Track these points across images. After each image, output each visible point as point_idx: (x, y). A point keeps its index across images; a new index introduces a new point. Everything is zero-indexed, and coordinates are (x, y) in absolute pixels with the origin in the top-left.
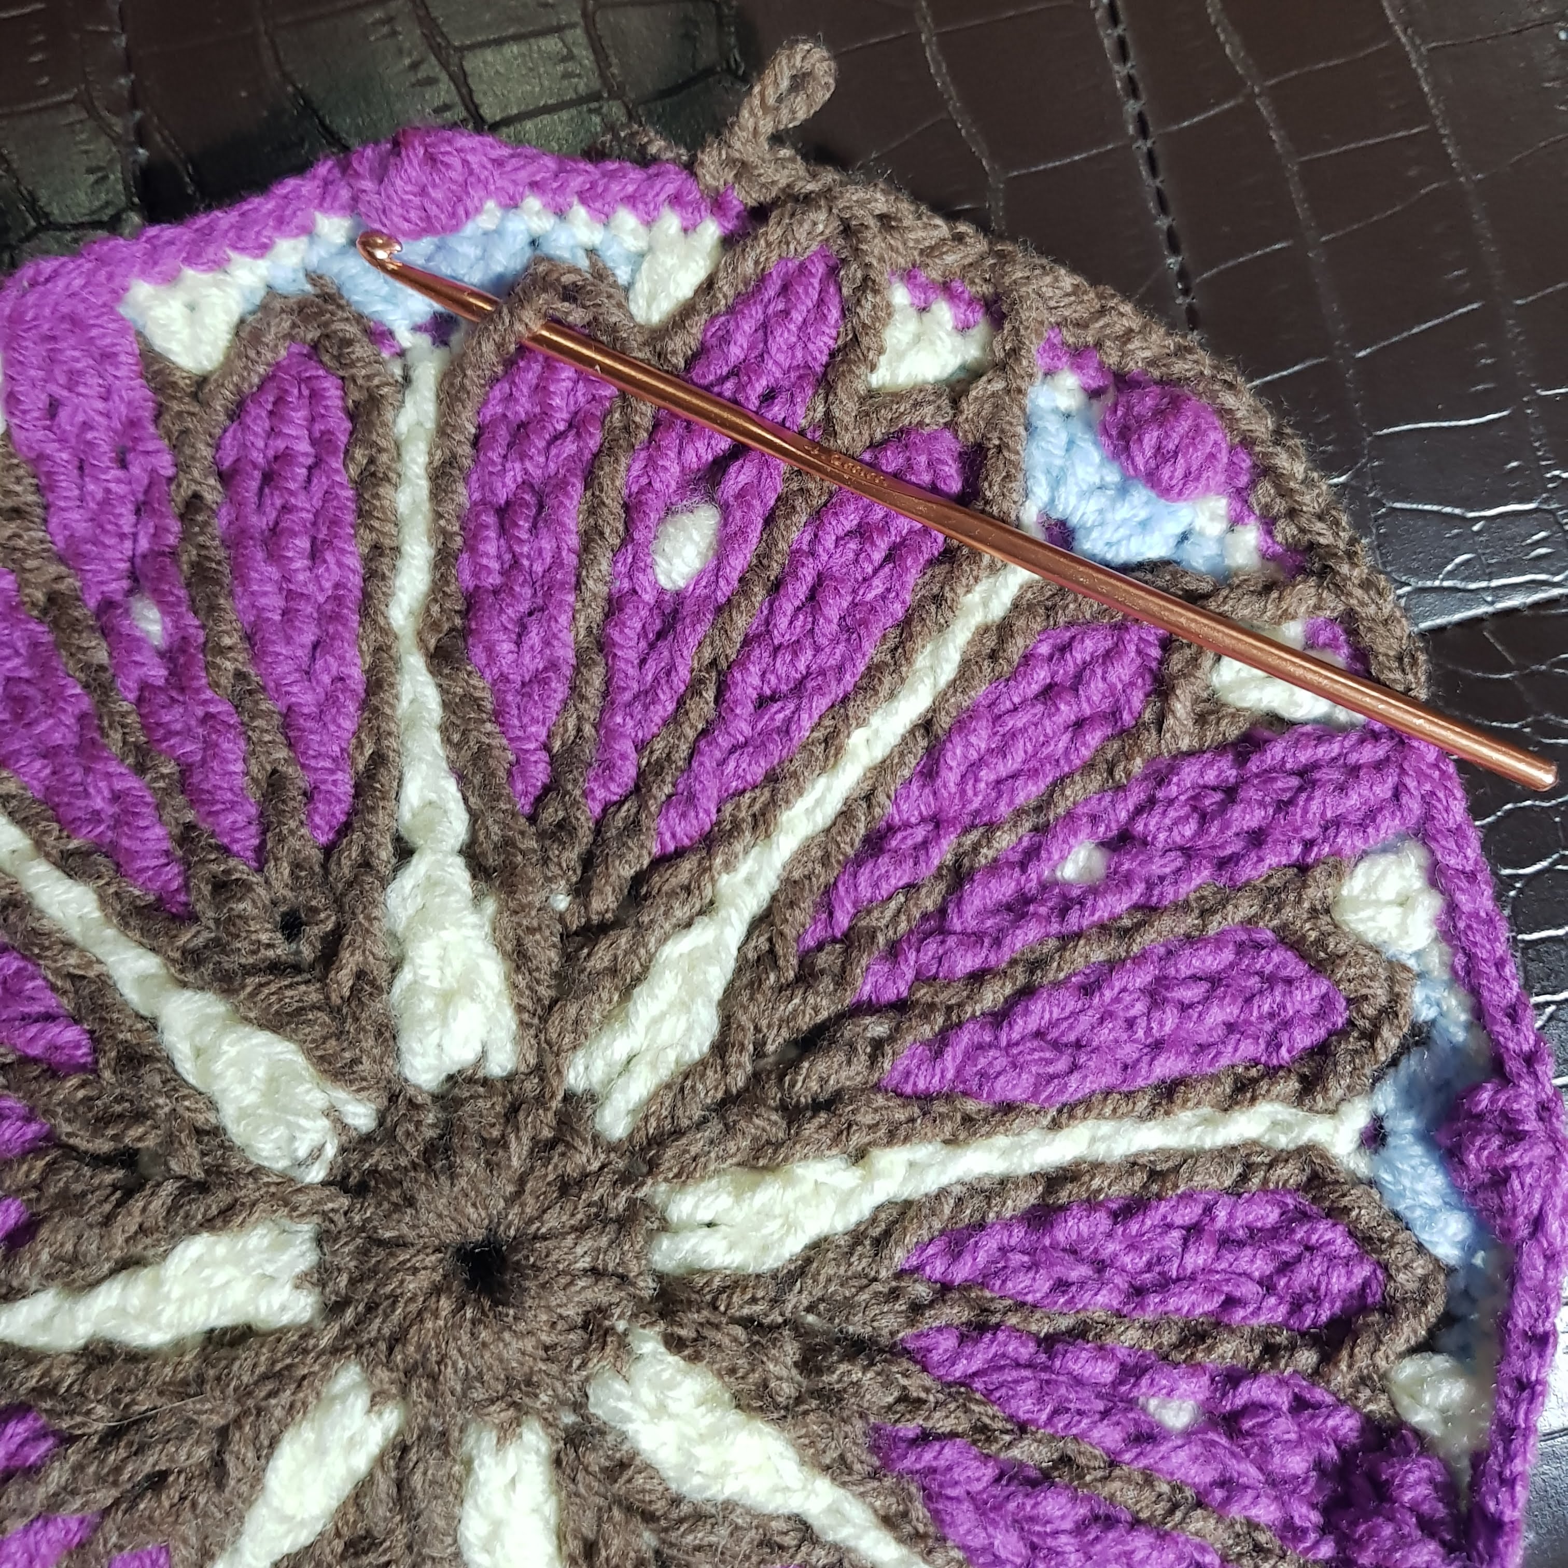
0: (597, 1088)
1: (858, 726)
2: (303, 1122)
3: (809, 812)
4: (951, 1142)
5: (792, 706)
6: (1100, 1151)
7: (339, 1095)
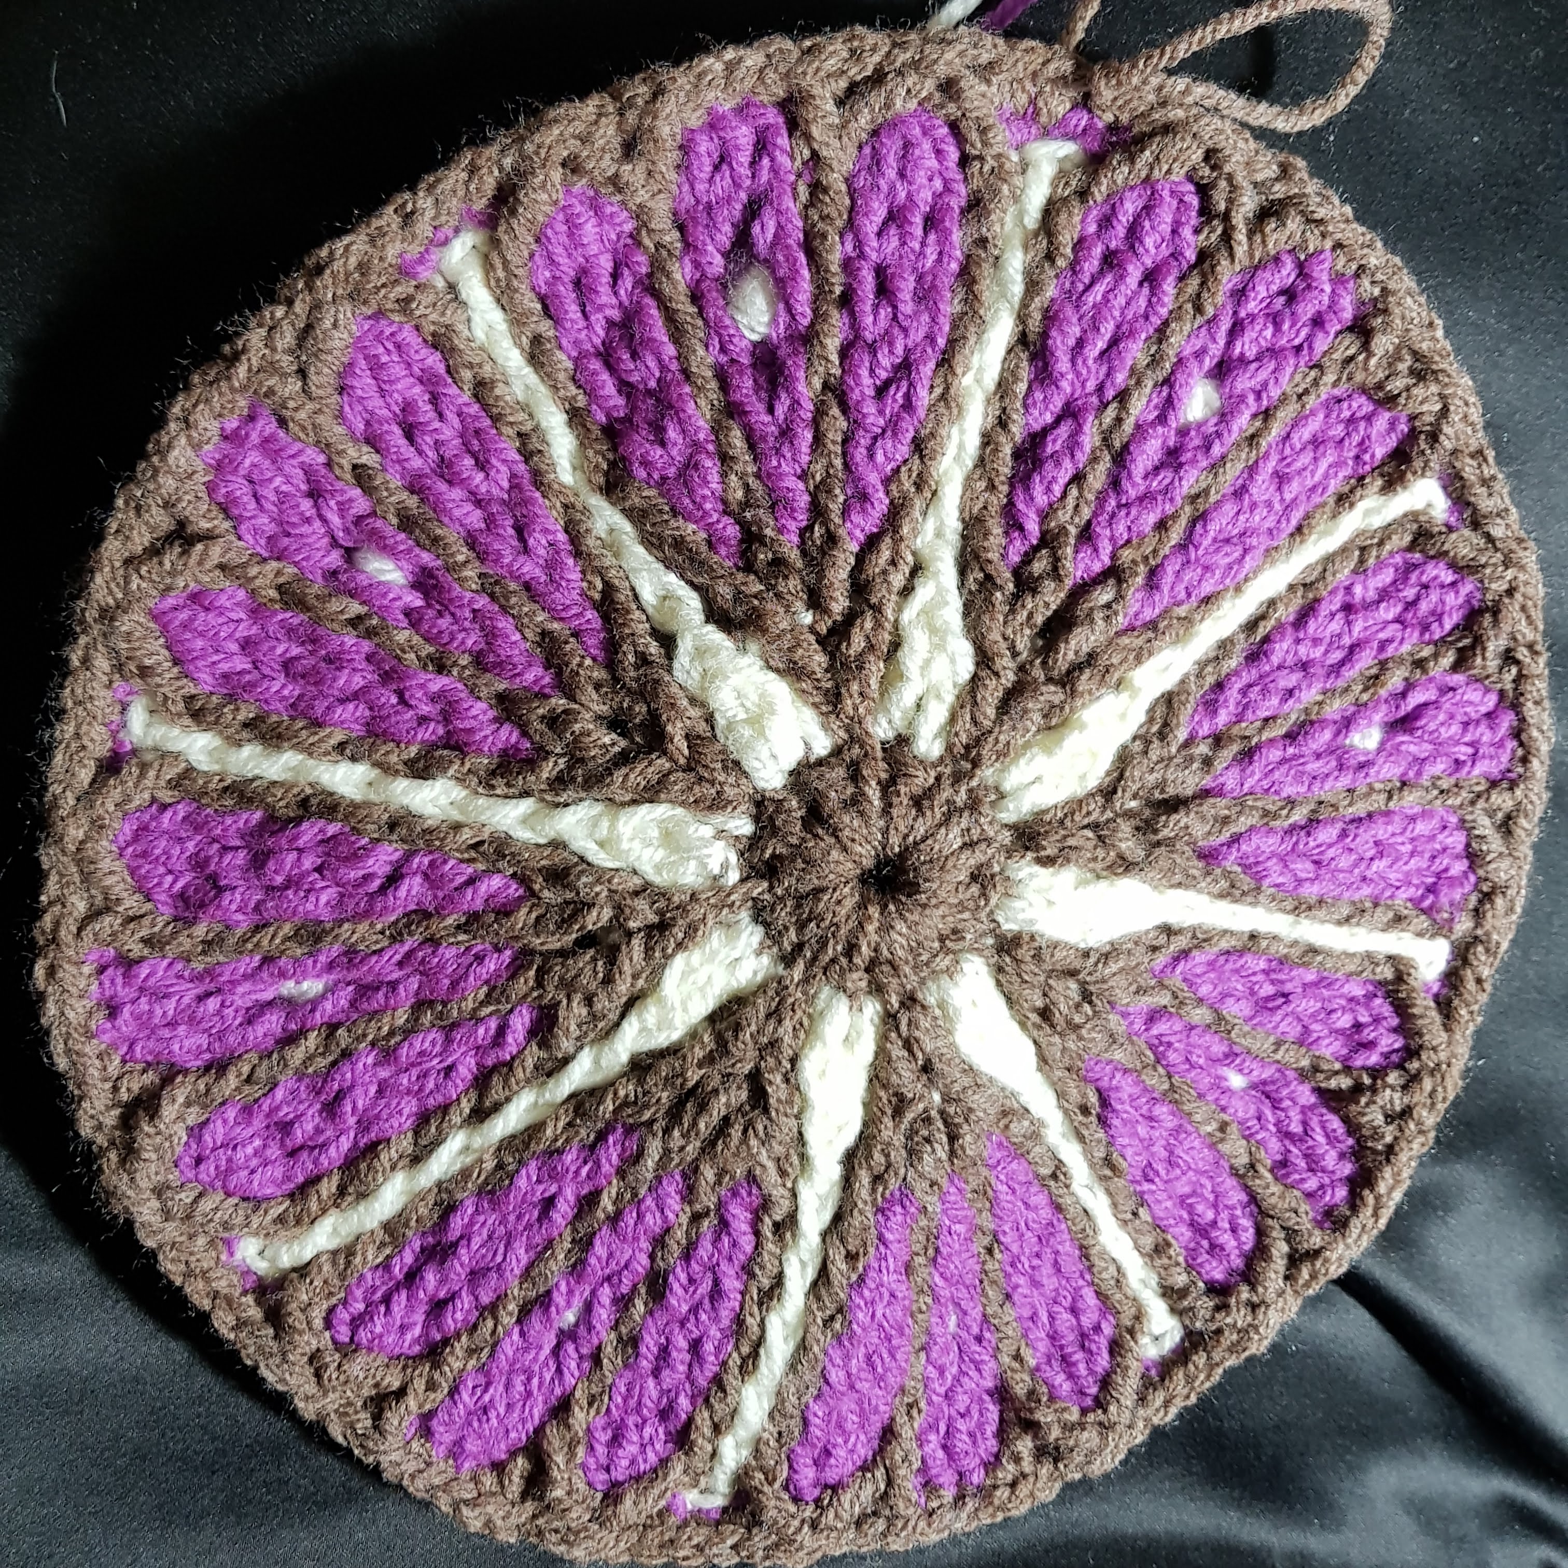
0: (903, 730)
1: (965, 372)
2: (705, 851)
3: (957, 459)
5: (904, 384)
7: (718, 819)
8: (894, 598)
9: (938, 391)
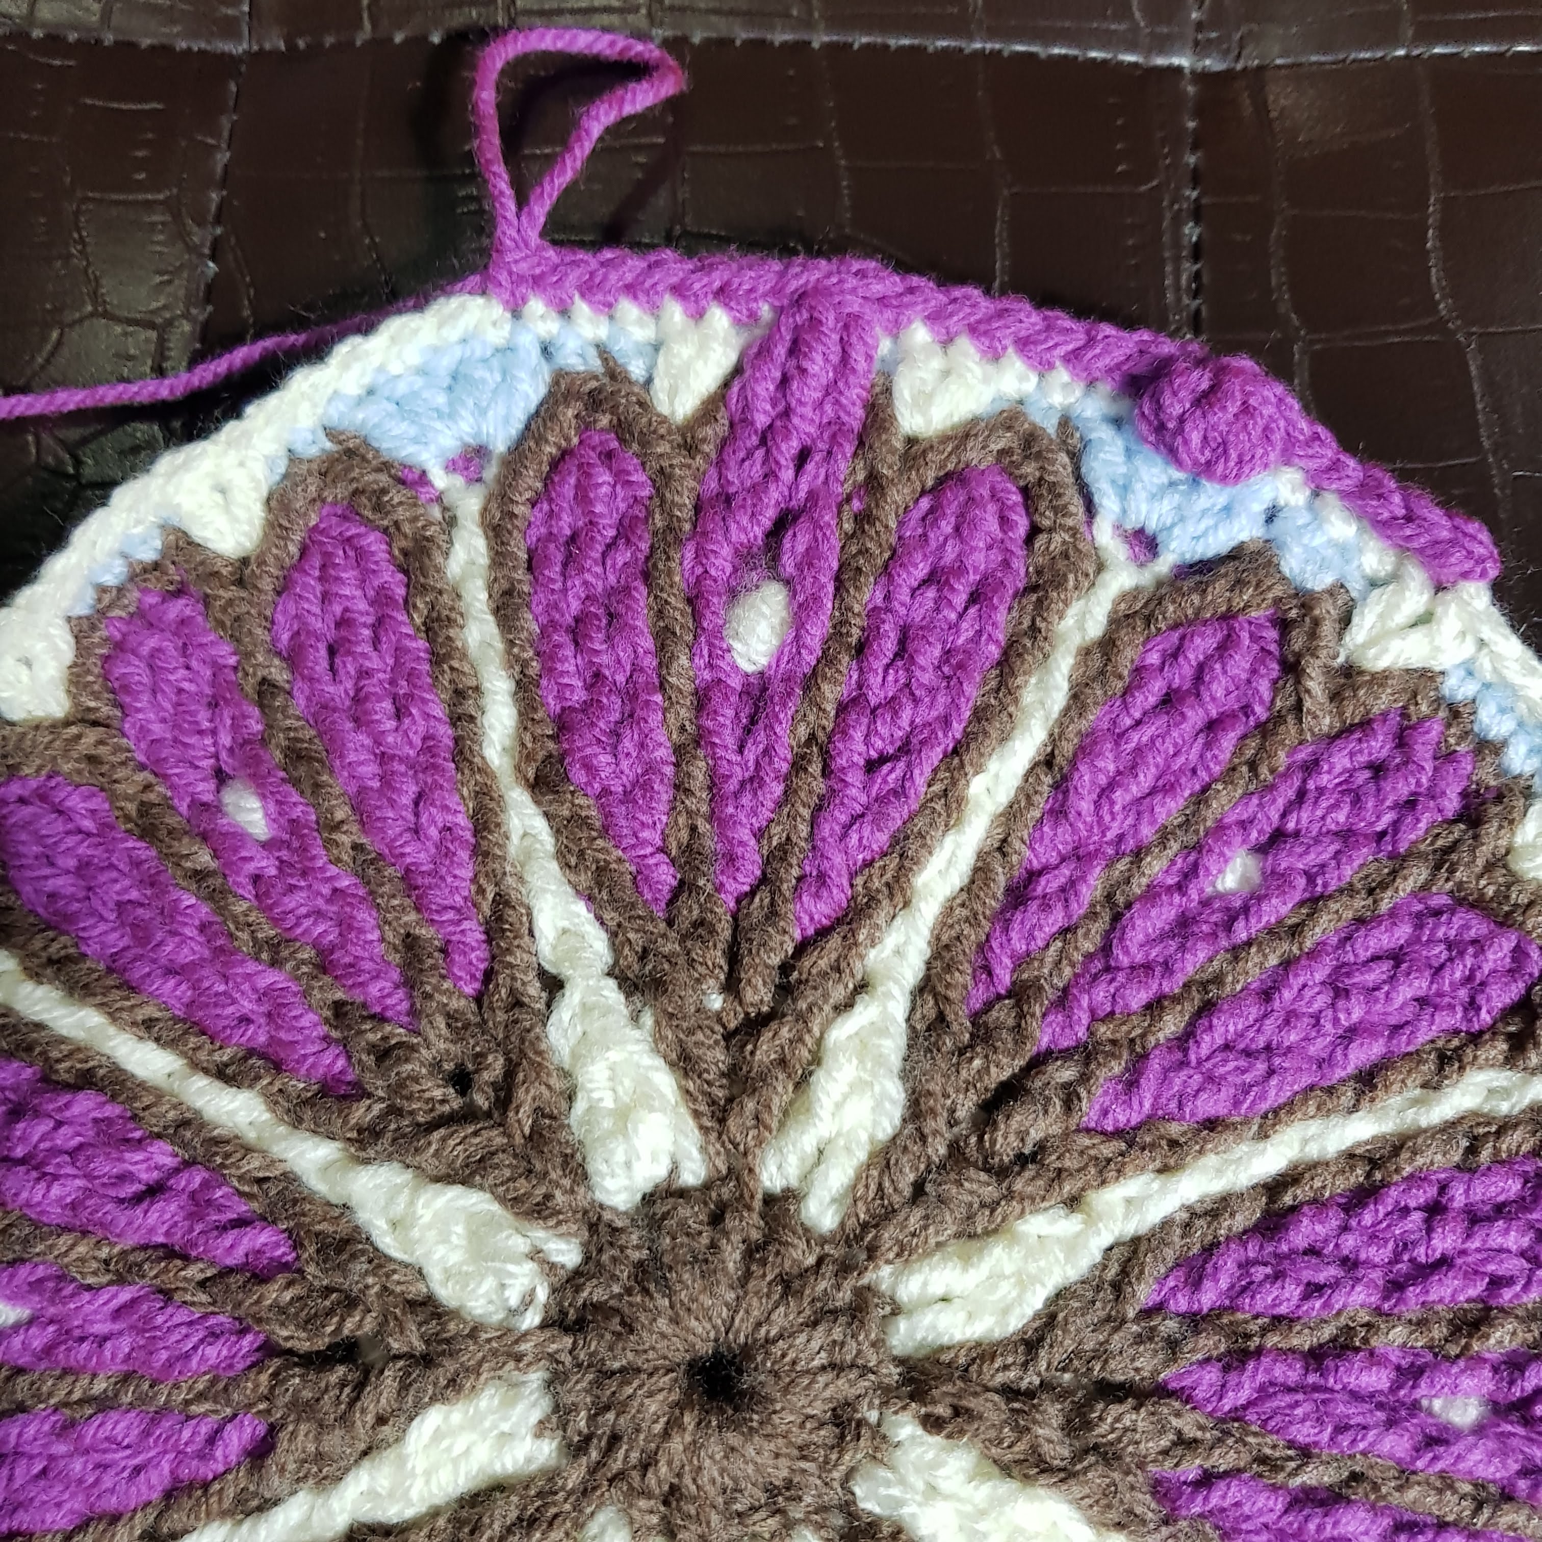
0: (794, 1183)
1: (977, 773)
2: (510, 1269)
3: (944, 872)
4: (1164, 1170)
5: (902, 766)
6: (1313, 1152)
7: (539, 1234)
8: (827, 1008)
9: (937, 788)
